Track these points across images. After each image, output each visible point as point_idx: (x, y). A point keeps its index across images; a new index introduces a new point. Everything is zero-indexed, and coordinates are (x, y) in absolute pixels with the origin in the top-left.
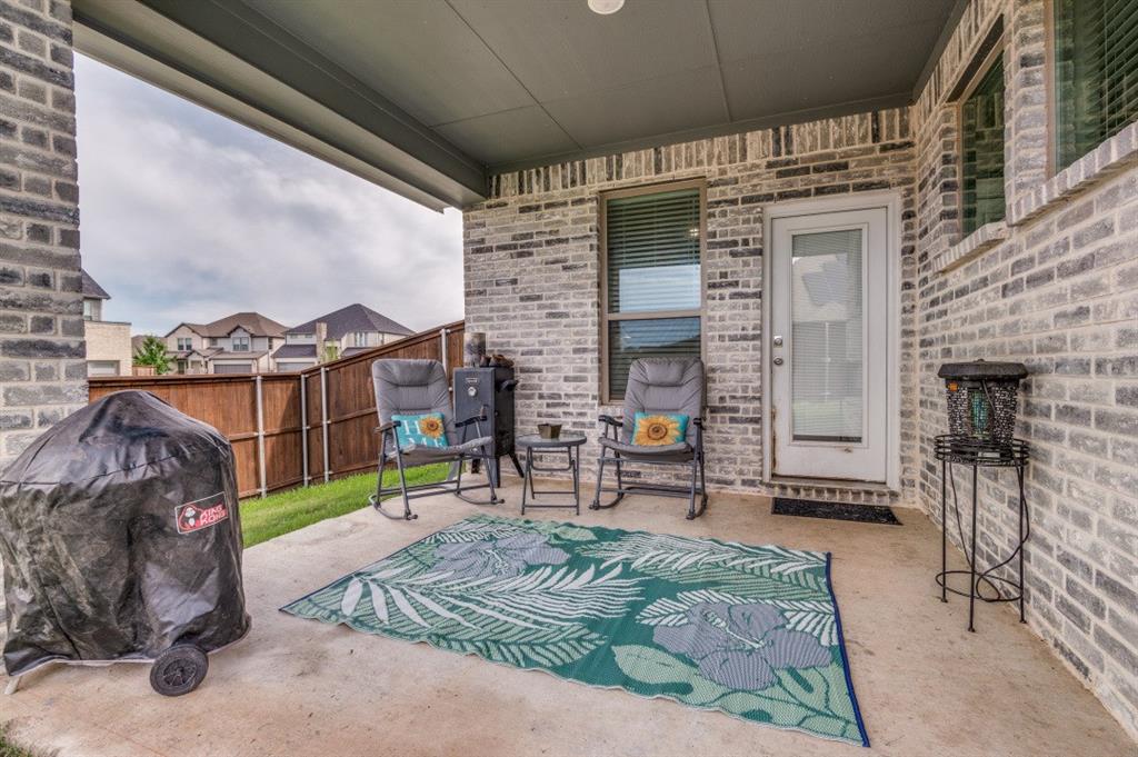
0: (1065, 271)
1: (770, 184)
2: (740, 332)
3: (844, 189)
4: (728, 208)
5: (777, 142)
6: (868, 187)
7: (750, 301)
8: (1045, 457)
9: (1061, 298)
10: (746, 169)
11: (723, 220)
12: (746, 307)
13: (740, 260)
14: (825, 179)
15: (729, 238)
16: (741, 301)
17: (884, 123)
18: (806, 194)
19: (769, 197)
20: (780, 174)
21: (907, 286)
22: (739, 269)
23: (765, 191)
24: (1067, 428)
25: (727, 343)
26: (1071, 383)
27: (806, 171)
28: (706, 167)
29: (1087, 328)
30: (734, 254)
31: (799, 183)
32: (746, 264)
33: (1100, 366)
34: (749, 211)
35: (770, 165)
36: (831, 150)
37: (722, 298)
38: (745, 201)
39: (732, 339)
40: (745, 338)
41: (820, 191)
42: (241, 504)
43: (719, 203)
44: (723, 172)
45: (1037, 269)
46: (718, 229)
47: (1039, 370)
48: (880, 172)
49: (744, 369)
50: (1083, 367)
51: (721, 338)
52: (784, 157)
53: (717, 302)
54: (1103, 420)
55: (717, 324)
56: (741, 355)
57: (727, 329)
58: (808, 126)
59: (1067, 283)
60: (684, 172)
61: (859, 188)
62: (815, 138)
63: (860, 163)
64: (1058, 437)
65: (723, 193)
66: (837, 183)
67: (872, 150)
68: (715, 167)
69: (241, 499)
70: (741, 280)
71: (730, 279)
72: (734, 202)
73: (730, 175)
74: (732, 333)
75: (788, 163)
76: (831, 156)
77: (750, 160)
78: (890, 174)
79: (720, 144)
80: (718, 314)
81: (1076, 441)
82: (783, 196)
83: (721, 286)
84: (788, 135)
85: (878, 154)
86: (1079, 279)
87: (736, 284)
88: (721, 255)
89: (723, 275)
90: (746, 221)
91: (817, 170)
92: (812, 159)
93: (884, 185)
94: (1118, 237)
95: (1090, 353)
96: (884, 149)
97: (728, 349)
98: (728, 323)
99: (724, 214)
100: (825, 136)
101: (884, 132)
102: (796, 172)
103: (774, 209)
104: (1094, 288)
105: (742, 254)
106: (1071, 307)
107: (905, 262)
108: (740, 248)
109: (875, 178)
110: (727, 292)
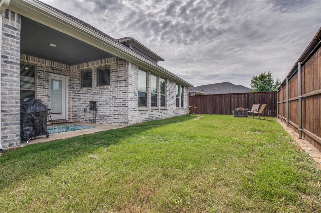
0: (100, 94)
1: (50, 70)
2: (44, 95)
3: (62, 74)
4: (43, 72)
5: (52, 63)
6: (65, 75)
7: (47, 89)
8: (98, 109)
9: (99, 96)
10: (46, 66)
11: (41, 74)
12: (46, 90)
13: (45, 82)
14: (59, 72)
15: (42, 77)
16: (45, 89)
17: (67, 67)
18: (56, 73)
19: (50, 72)
20: (52, 69)
21: (69, 91)
22: (44, 83)
23: (49, 71)
24: (100, 106)
25: (42, 96)
26: (100, 102)
27: (56, 70)
28: (38, 63)
29: (102, 98)
30: (43, 81)
31: (55, 71)
32: (46, 83)
33: (103, 101)
34: (46, 73)
35: (50, 67)
36: (60, 68)
37: (41, 88)
38: (46, 71)
39: (43, 96)
40: (45, 96)
41: (58, 74)
42: (52, 119)
43: (40, 70)
44: (41, 65)
45: (96, 93)
46: (40, 75)
47: (97, 102)
48: (67, 74)
49: (45, 101)
50: (102, 101)
51: (41, 95)
52: (52, 66)
53: (40, 89)
54: (104, 105)
55: (40, 93)
56: (45, 99)
57: (42, 94)
58: (56, 63)
59: (100, 95)
60: (33, 62)
61: (64, 75)
62: (58, 65)
63: (64, 71)
64: (99, 107)
65: (41, 69)
66: (61, 73)
67: (65, 70)
68: (40, 64)
69: (51, 119)
70: (45, 86)
71: (42, 85)
72: (44, 71)
73: (43, 66)
74: (43, 95)
75: (53, 68)
76: (60, 69)
77: (47, 65)
78: (68, 74)
79: (41, 60)
80: (40, 91)
81: (101, 107)
82: (52, 73)
83: (41, 86)
84: (53, 63)
85: (66, 71)
86: (101, 95)
87: (44, 86)
88: (41, 80)
89: (41, 84)
90: (46, 75)
91: (58, 70)
92: (57, 68)
93: (67, 76)
94: (105, 92)
95: (102, 100)
96: (67, 70)
97: (42, 98)
98: (42, 93)
99: (41, 73)
100: (59, 65)
101: (67, 68)
102: (55, 70)
103: (50, 74)
104: (103, 96)
105: (45, 81)
106: (100, 97)
107: (69, 87)
108: (45, 80)
109: (66, 74)
110: (42, 87)
